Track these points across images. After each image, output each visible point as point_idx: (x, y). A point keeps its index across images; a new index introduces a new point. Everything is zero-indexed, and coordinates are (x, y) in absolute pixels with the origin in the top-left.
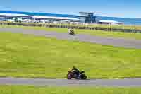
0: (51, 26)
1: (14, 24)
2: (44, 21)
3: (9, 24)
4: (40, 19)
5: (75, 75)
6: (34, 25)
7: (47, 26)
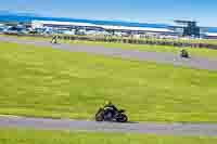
0: (130, 42)
1: (73, 38)
2: (119, 34)
3: (65, 38)
4: (113, 31)
5: (110, 115)
6: (105, 40)
7: (125, 41)
